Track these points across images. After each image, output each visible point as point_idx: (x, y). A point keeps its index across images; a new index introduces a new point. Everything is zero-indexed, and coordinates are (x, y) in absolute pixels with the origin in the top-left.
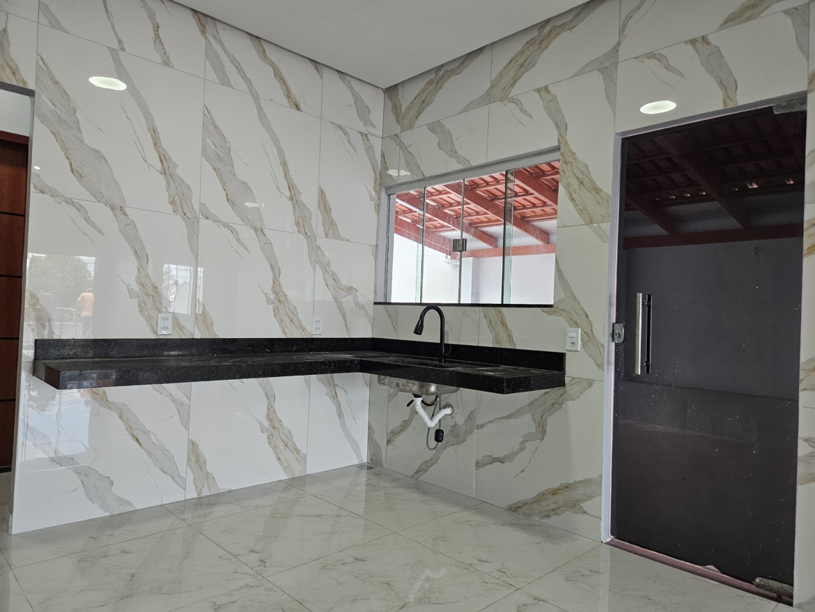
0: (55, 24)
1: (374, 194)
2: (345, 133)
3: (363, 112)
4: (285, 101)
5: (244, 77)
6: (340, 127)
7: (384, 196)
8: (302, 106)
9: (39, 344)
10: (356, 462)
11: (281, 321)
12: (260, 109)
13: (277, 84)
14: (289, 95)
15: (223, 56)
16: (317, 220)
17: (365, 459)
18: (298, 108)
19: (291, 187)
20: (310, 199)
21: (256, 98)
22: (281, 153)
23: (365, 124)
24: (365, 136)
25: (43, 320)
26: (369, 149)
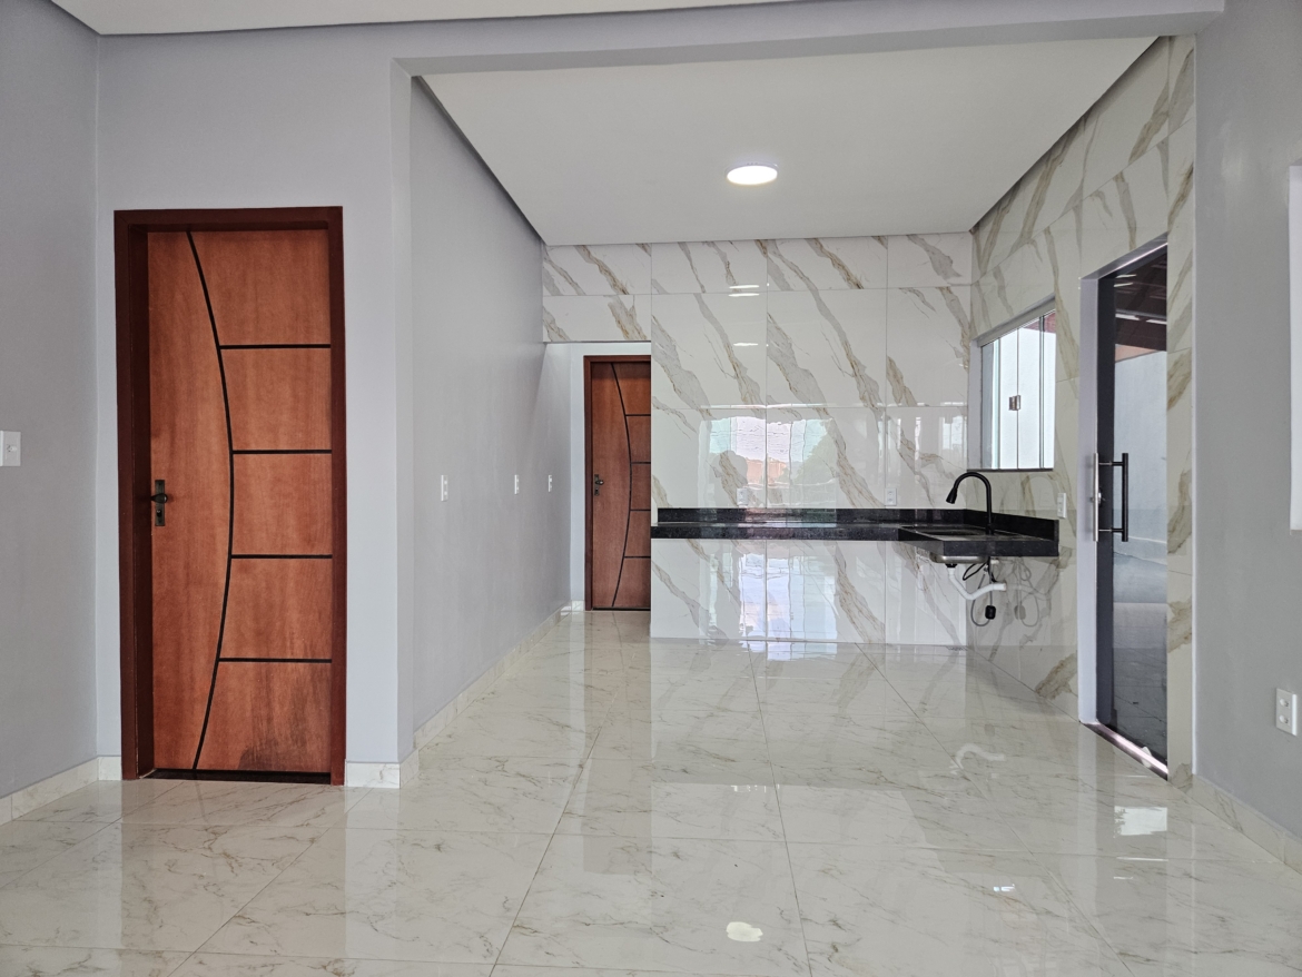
0: (661, 291)
1: (961, 350)
2: (918, 293)
3: (943, 265)
4: (845, 285)
5: (803, 277)
6: (912, 290)
7: (975, 350)
8: (864, 283)
9: (660, 510)
10: (951, 642)
11: (848, 493)
12: (819, 301)
13: (836, 272)
14: (848, 277)
15: (783, 266)
16: (885, 388)
17: (963, 641)
18: (859, 286)
19: (854, 364)
20: (876, 371)
21: (815, 292)
22: (842, 334)
23: (946, 276)
24: (946, 290)
25: (663, 497)
26: (954, 304)
